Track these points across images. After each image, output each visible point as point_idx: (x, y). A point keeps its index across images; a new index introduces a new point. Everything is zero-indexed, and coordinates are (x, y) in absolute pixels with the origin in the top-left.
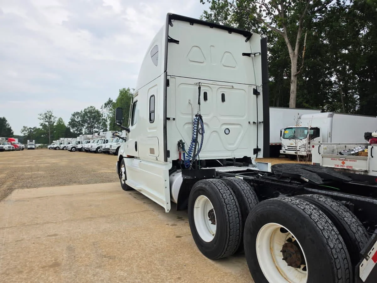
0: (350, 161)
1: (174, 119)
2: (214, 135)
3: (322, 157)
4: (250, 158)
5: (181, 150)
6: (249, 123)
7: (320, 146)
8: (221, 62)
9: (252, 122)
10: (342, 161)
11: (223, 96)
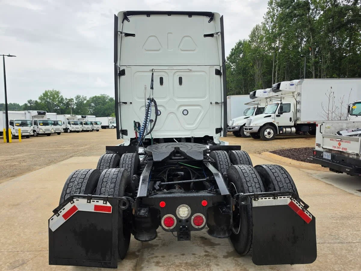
0: (345, 142)
1: (131, 103)
2: (172, 116)
3: (323, 137)
4: (213, 137)
5: (137, 129)
6: (211, 103)
7: (322, 124)
8: (179, 47)
9: (214, 102)
10: (339, 142)
11: (180, 79)
